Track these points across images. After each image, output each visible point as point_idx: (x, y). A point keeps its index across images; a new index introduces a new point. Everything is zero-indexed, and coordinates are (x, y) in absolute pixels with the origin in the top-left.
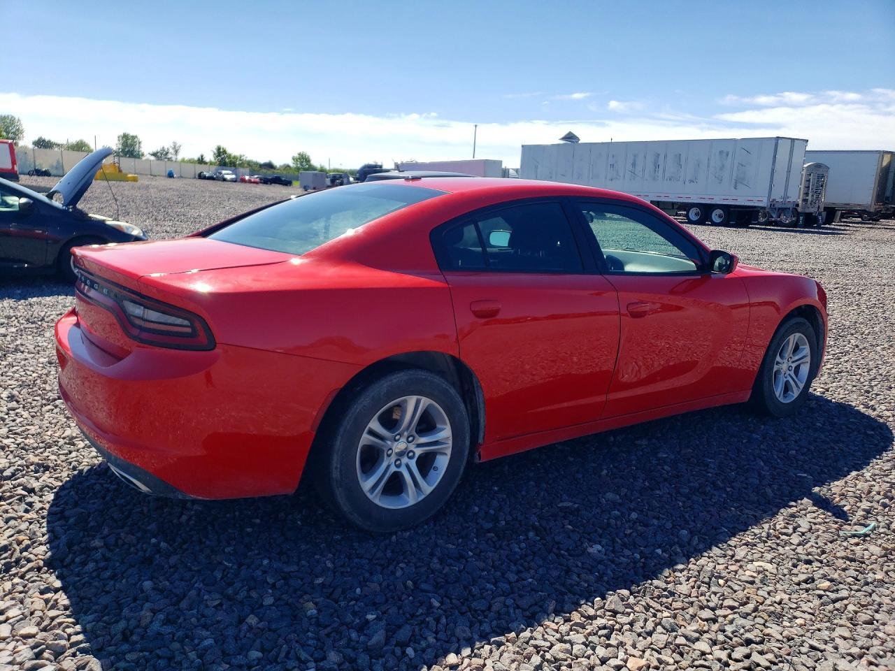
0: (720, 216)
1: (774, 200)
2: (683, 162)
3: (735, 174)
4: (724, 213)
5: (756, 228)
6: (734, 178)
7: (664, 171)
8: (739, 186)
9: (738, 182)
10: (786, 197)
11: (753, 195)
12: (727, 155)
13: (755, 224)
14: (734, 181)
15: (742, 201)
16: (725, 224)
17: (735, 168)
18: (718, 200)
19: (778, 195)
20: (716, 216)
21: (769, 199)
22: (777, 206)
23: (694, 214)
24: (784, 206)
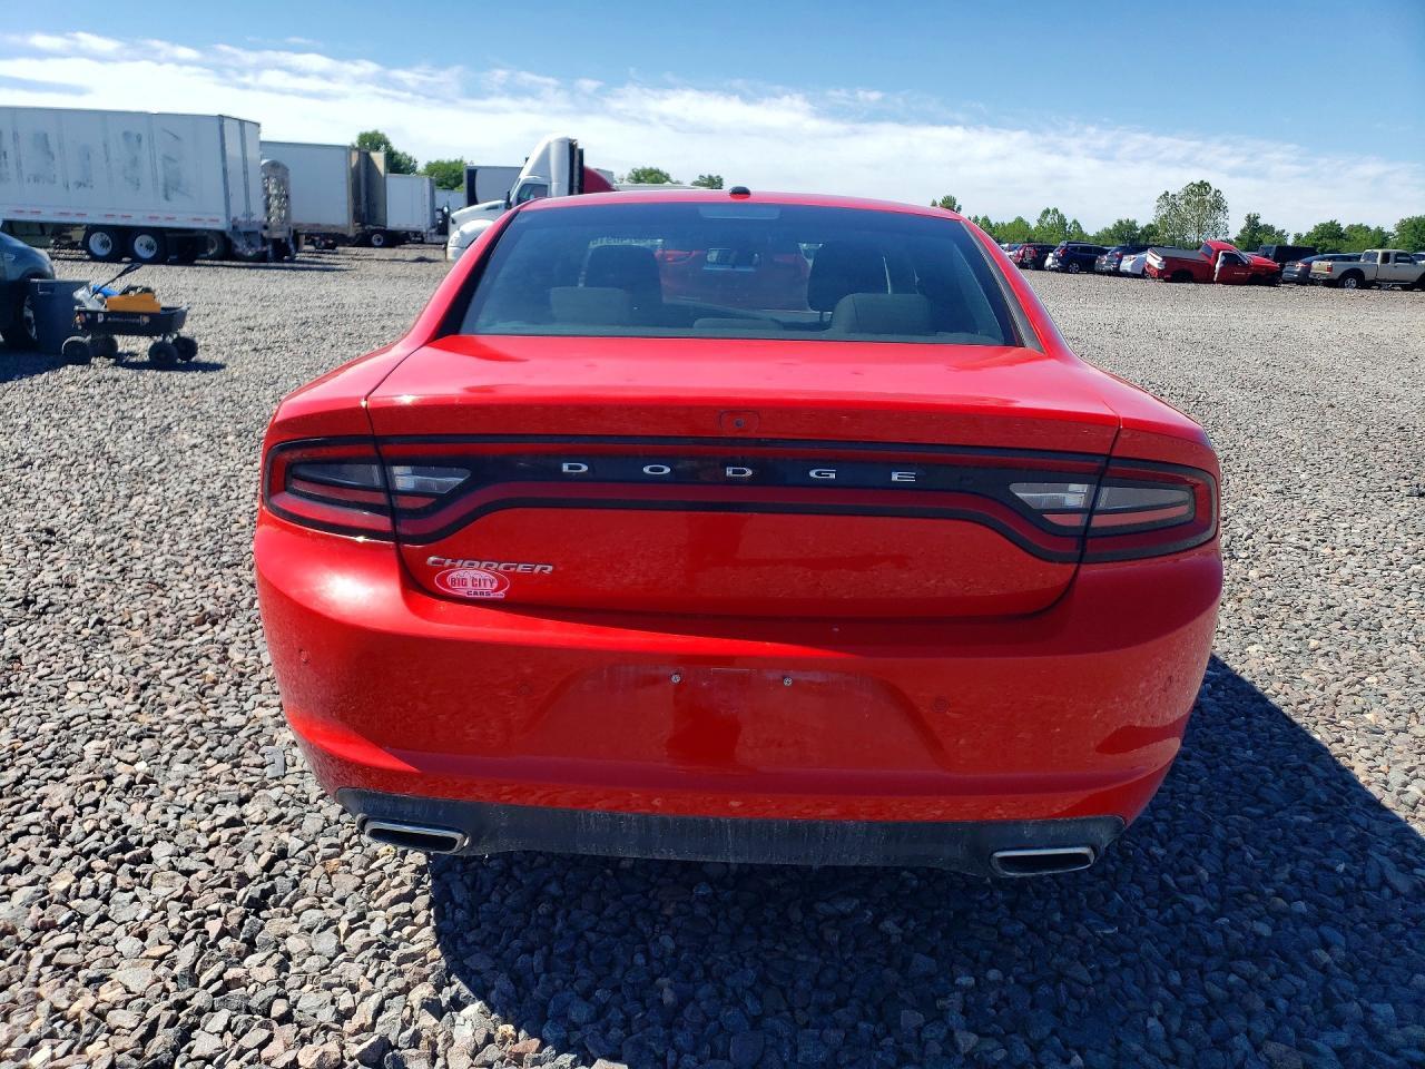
0: (149, 247)
1: (235, 219)
2: (54, 148)
3: (160, 172)
4: (156, 240)
5: (207, 265)
6: (161, 180)
7: (19, 164)
8: (174, 195)
9: (170, 188)
10: (249, 214)
11: (200, 211)
12: (140, 140)
13: (206, 259)
14: (161, 187)
15: (182, 221)
16: (159, 260)
17: (159, 163)
18: (138, 219)
19: (238, 211)
20: (141, 245)
21: (228, 217)
22: (243, 229)
23: (97, 245)
24: (250, 229)
